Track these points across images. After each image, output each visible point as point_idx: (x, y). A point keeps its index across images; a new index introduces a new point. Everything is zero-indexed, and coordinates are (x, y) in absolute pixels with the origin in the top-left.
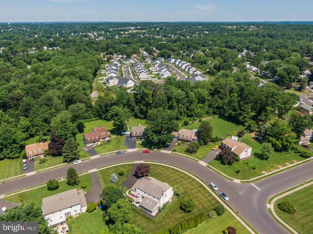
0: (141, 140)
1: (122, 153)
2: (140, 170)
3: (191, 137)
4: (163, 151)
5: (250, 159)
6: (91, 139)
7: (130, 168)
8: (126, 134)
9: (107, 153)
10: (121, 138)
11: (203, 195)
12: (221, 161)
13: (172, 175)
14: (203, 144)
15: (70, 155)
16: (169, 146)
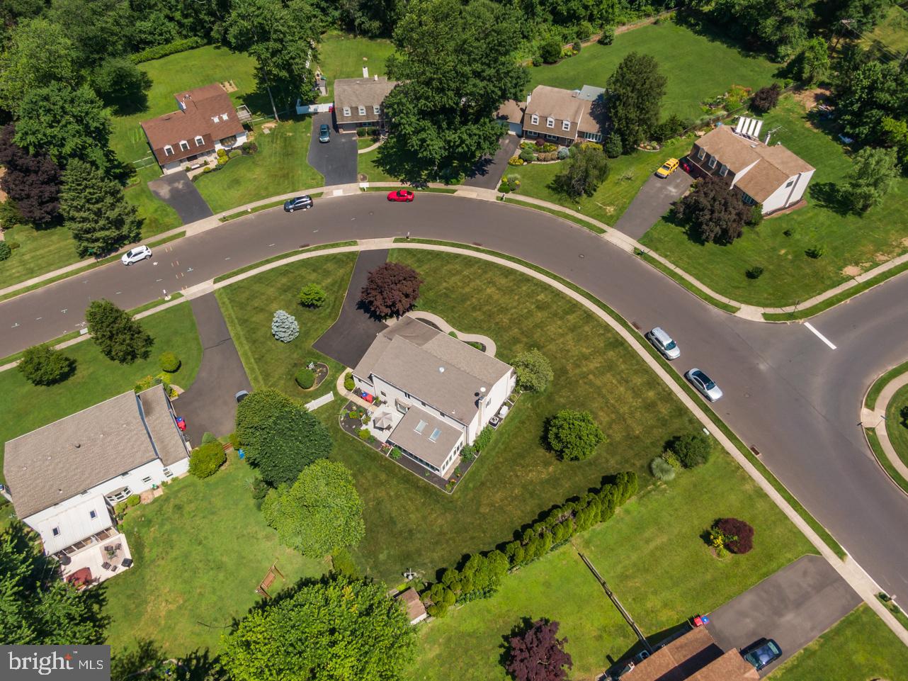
0: (375, 141)
1: (305, 206)
2: (381, 293)
3: (574, 124)
4: (466, 191)
5: (799, 212)
6: (176, 146)
7: (342, 271)
8: (316, 113)
9: (249, 207)
10: (295, 131)
11: (627, 382)
12: (687, 227)
13: (504, 300)
14: (621, 150)
15: (94, 230)
16: (489, 168)
